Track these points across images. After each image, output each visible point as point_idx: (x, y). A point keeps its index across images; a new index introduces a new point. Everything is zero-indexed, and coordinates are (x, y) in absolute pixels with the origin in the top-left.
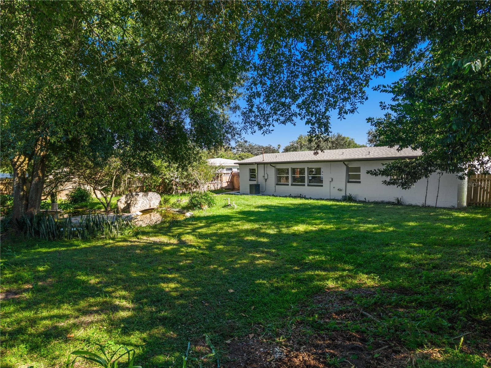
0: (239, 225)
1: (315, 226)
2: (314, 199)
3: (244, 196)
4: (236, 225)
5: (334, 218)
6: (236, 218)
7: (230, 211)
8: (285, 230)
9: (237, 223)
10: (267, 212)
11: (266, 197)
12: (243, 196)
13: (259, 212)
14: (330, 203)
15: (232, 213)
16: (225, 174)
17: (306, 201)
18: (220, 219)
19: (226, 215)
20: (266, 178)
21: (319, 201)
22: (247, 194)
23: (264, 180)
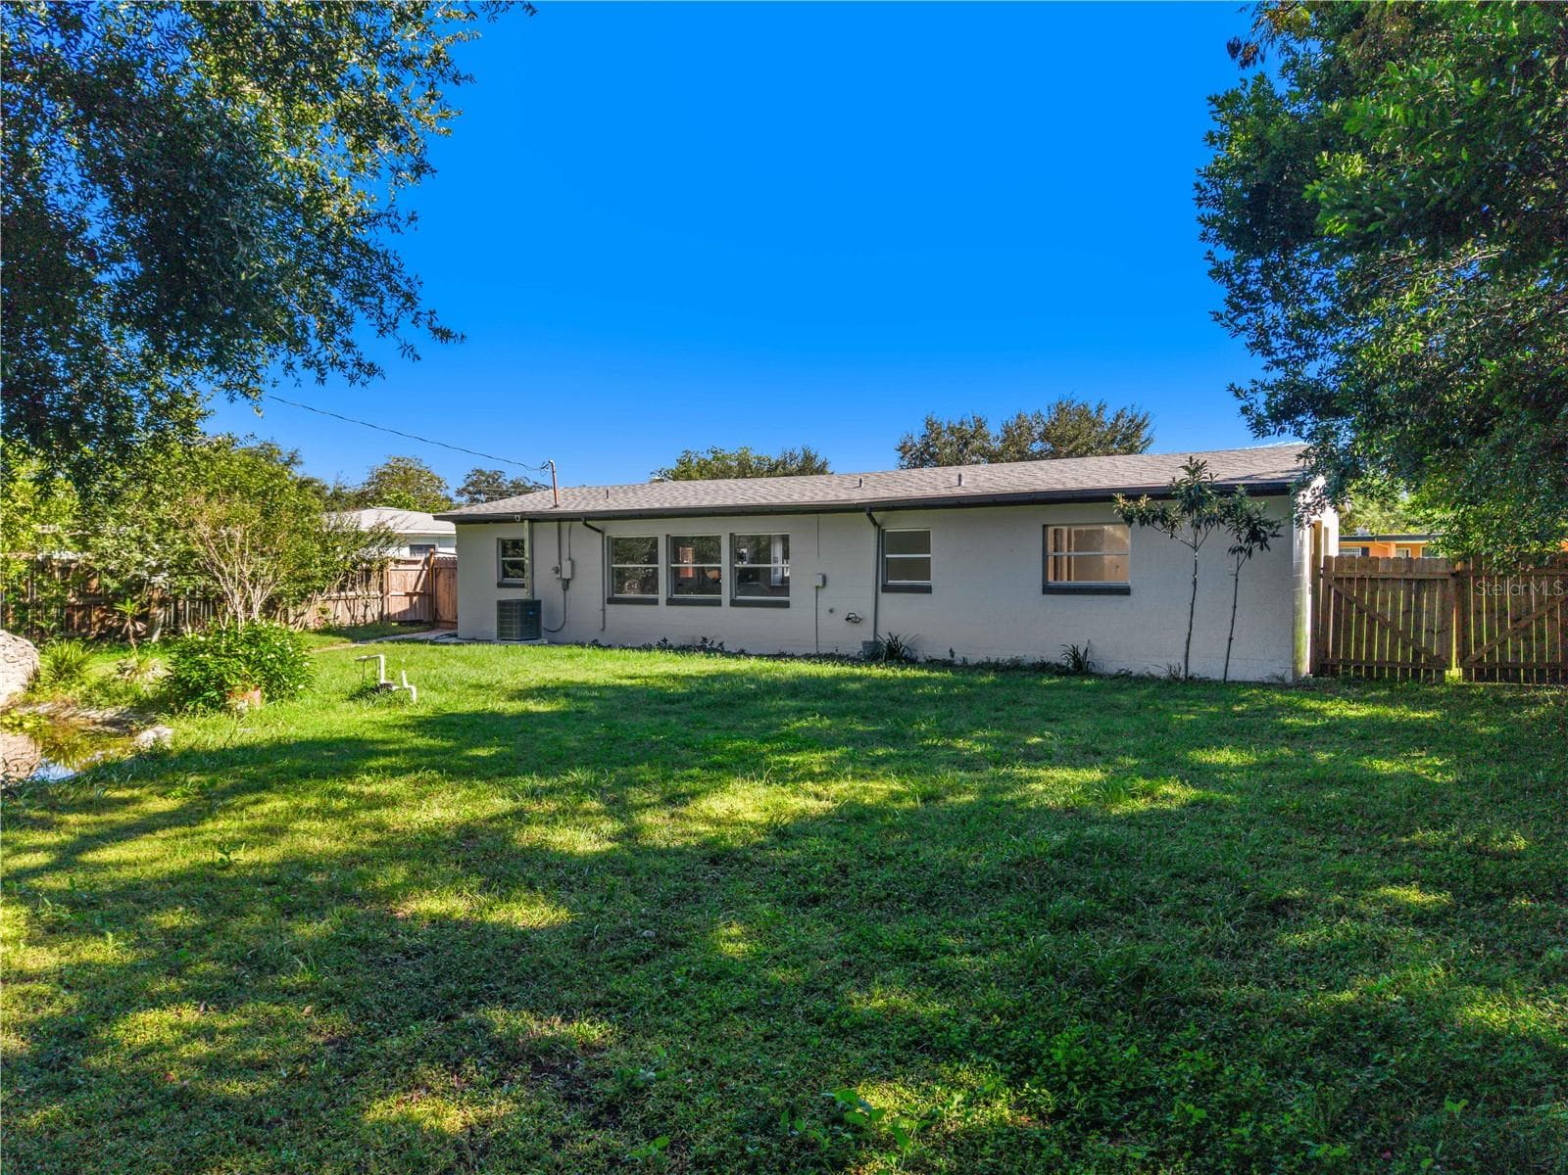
0: (392, 802)
1: (809, 786)
2: (760, 656)
3: (473, 647)
4: (375, 802)
5: (883, 739)
6: (396, 753)
7: (382, 715)
8: (659, 827)
9: (385, 788)
10: (562, 715)
11: (564, 651)
12: (466, 650)
13: (527, 715)
14: (828, 670)
15: (387, 727)
16: (398, 562)
17: (732, 665)
18: (299, 763)
19: (348, 741)
20: (566, 574)
21: (780, 664)
22: (489, 641)
23: (560, 584)
